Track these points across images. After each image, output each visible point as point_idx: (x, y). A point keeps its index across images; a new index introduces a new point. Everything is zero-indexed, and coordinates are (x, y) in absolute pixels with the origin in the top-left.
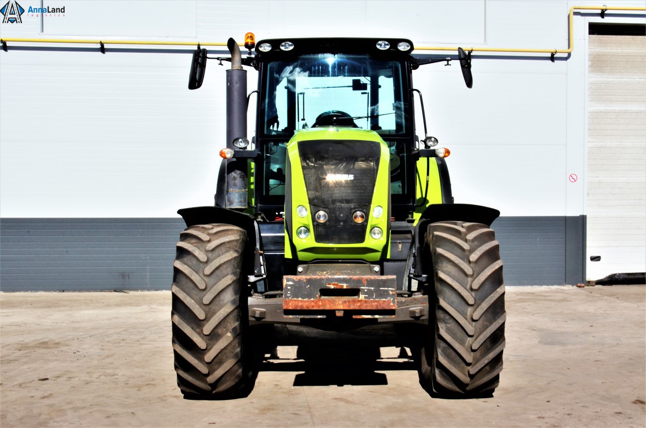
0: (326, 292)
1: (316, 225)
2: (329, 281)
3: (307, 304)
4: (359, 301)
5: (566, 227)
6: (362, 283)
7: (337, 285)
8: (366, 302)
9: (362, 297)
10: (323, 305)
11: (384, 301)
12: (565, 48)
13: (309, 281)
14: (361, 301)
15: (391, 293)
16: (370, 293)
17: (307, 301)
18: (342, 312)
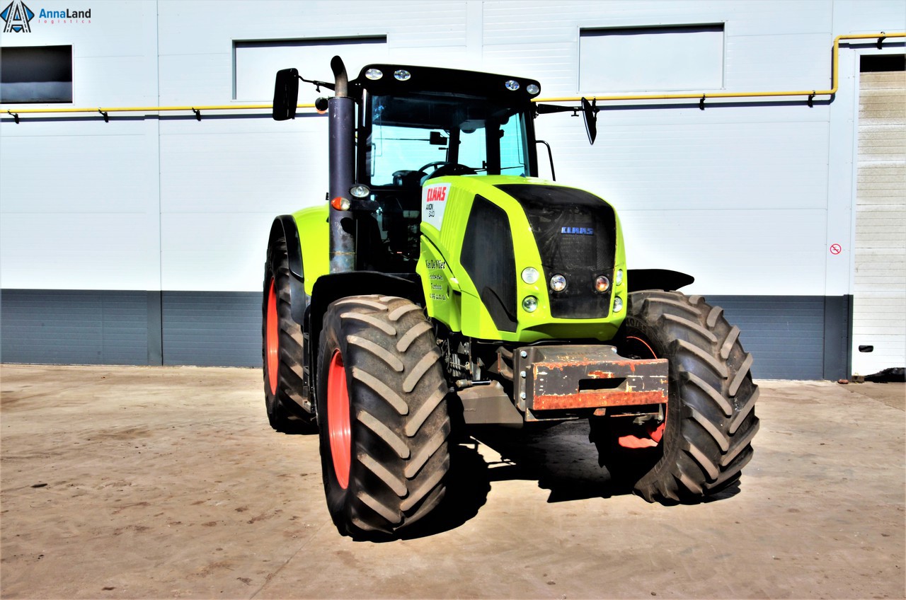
0: (586, 384)
1: (553, 295)
2: (591, 368)
3: (563, 401)
4: (626, 394)
5: (825, 309)
6: (630, 370)
7: (600, 374)
8: (634, 395)
9: (629, 388)
10: (584, 402)
11: (655, 393)
12: (829, 90)
13: (567, 370)
14: (629, 393)
15: (662, 382)
16: (638, 384)
17: (564, 397)
18: (605, 409)
